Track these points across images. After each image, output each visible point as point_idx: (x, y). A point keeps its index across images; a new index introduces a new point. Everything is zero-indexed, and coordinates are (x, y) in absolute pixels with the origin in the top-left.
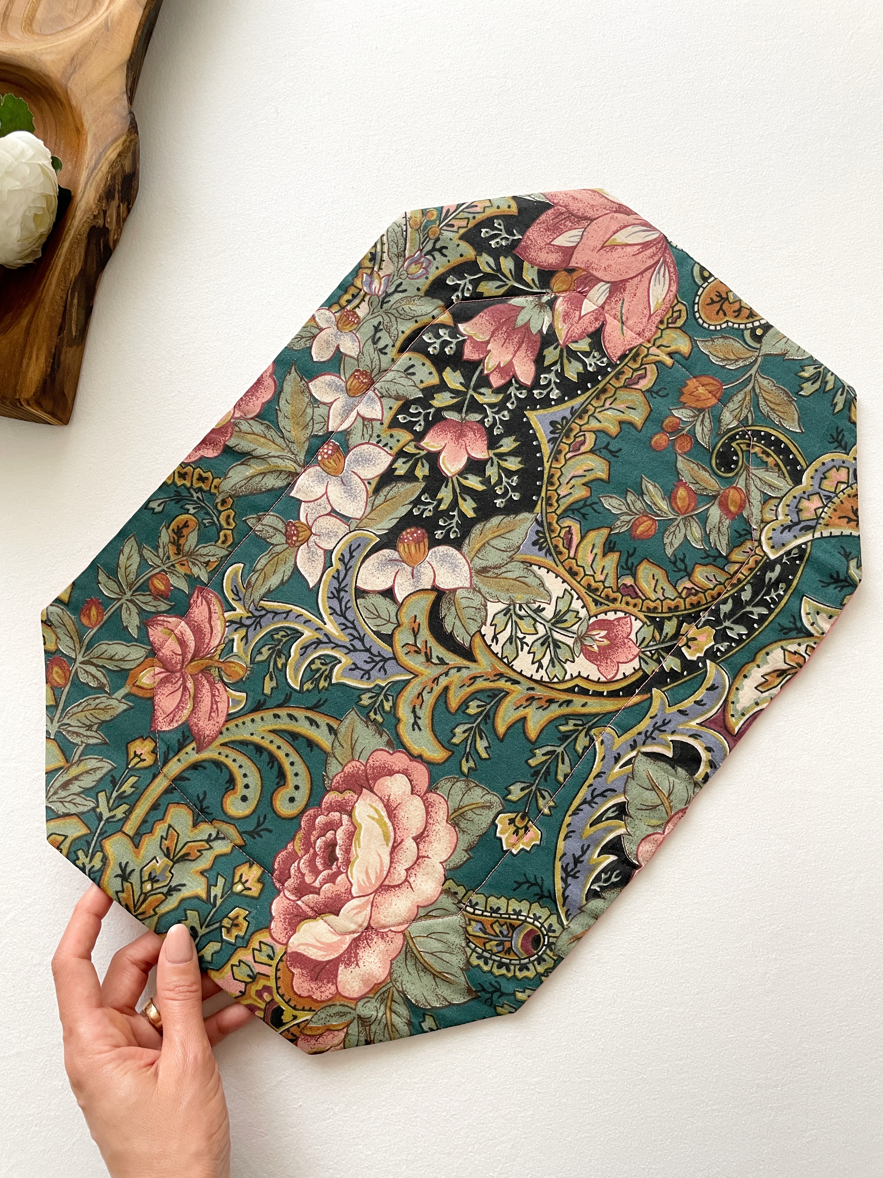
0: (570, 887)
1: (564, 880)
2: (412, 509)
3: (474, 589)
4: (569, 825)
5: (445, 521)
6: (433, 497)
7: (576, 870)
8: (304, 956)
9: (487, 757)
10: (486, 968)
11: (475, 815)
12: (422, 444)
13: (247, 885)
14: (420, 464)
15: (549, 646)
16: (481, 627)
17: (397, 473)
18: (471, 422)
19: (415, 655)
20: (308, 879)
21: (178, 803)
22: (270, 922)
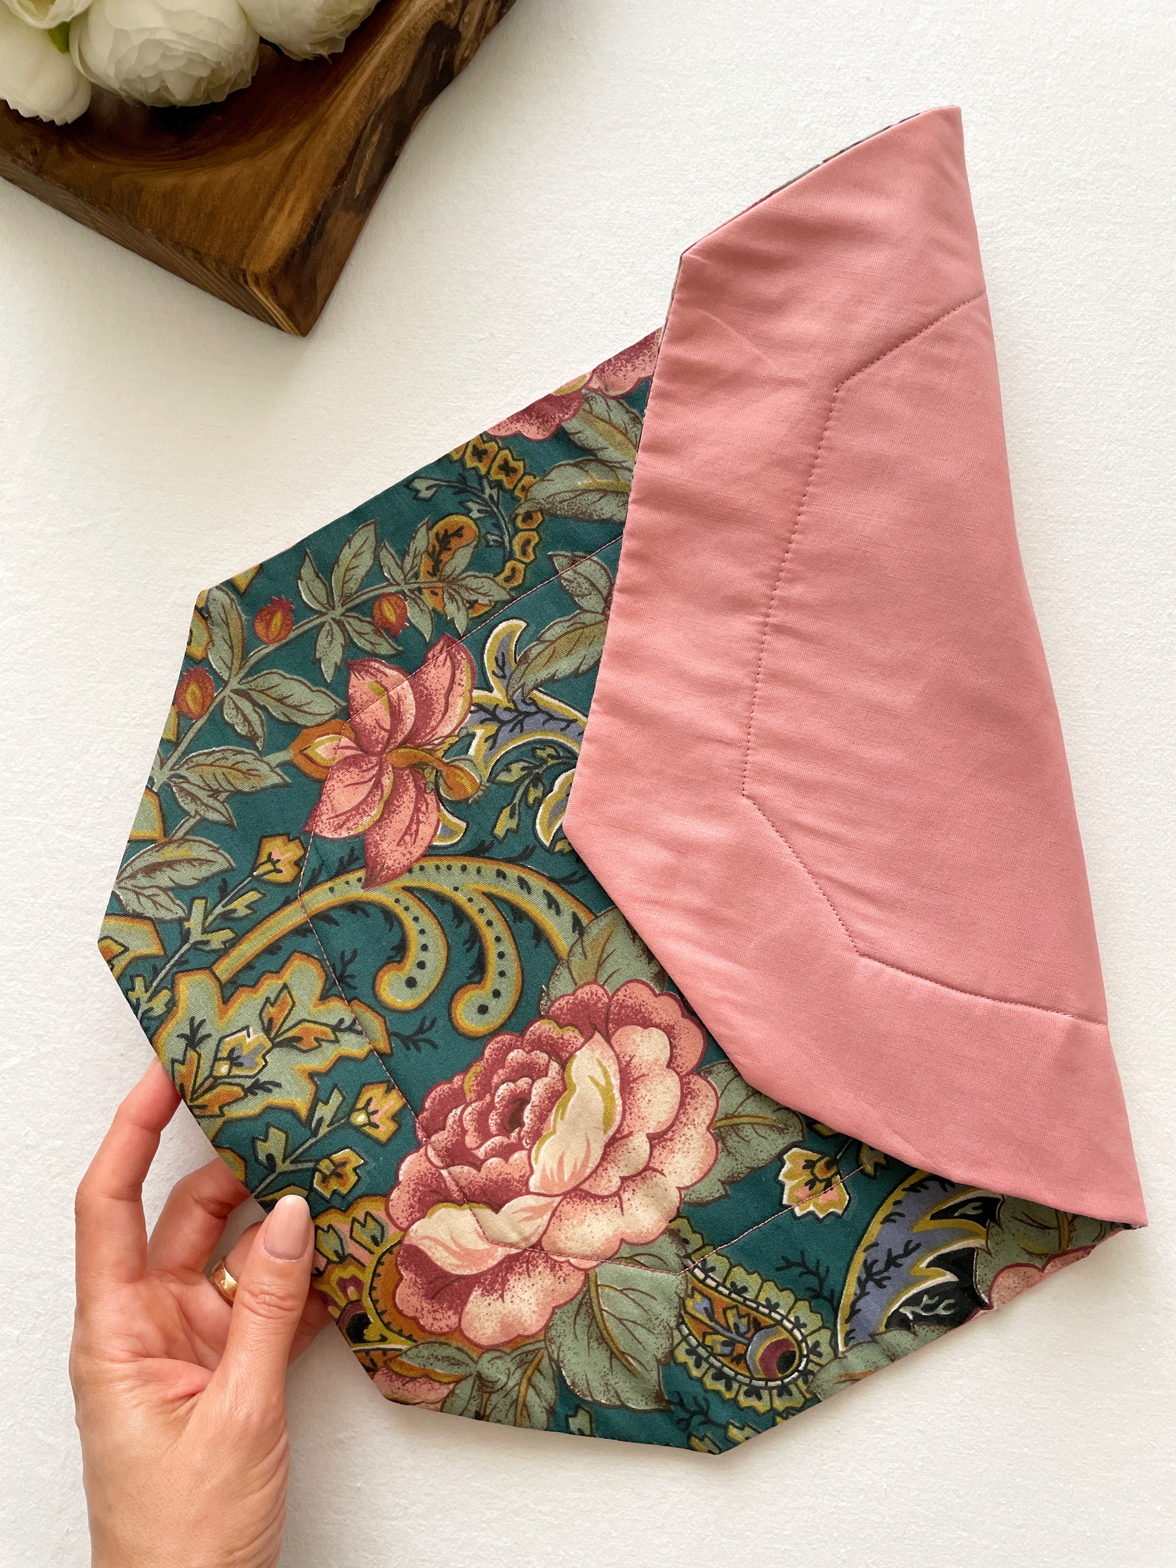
0: (867, 1298)
1: (861, 1283)
4: (898, 1202)
7: (886, 1274)
8: (426, 1256)
10: (695, 1373)
11: (755, 1135)
13: (375, 1119)
20: (470, 1140)
21: (309, 955)
22: (392, 1188)
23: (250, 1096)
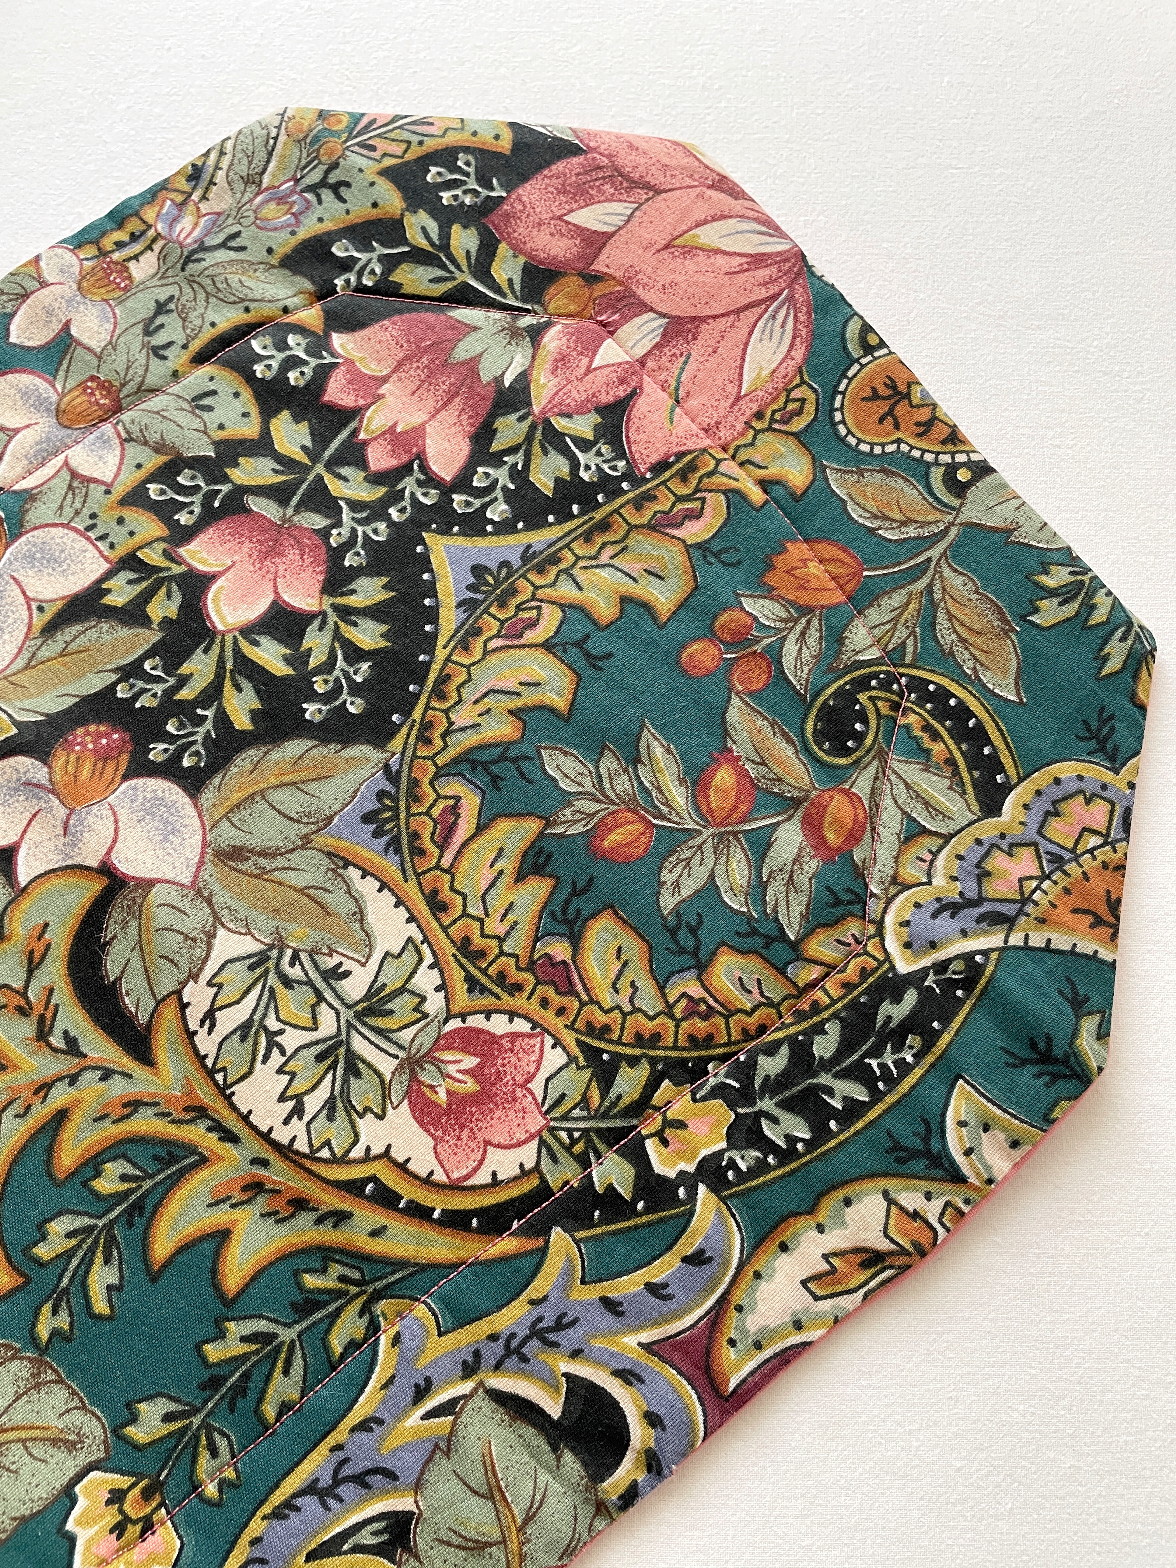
2: (114, 685)
3: (199, 892)
4: (256, 1541)
5: (182, 726)
6: (171, 667)
9: (107, 1311)
11: (28, 1459)
12: (182, 551)
14: (164, 590)
15: (333, 1066)
16: (184, 984)
17: (109, 600)
18: (300, 528)
19: (17, 1016)
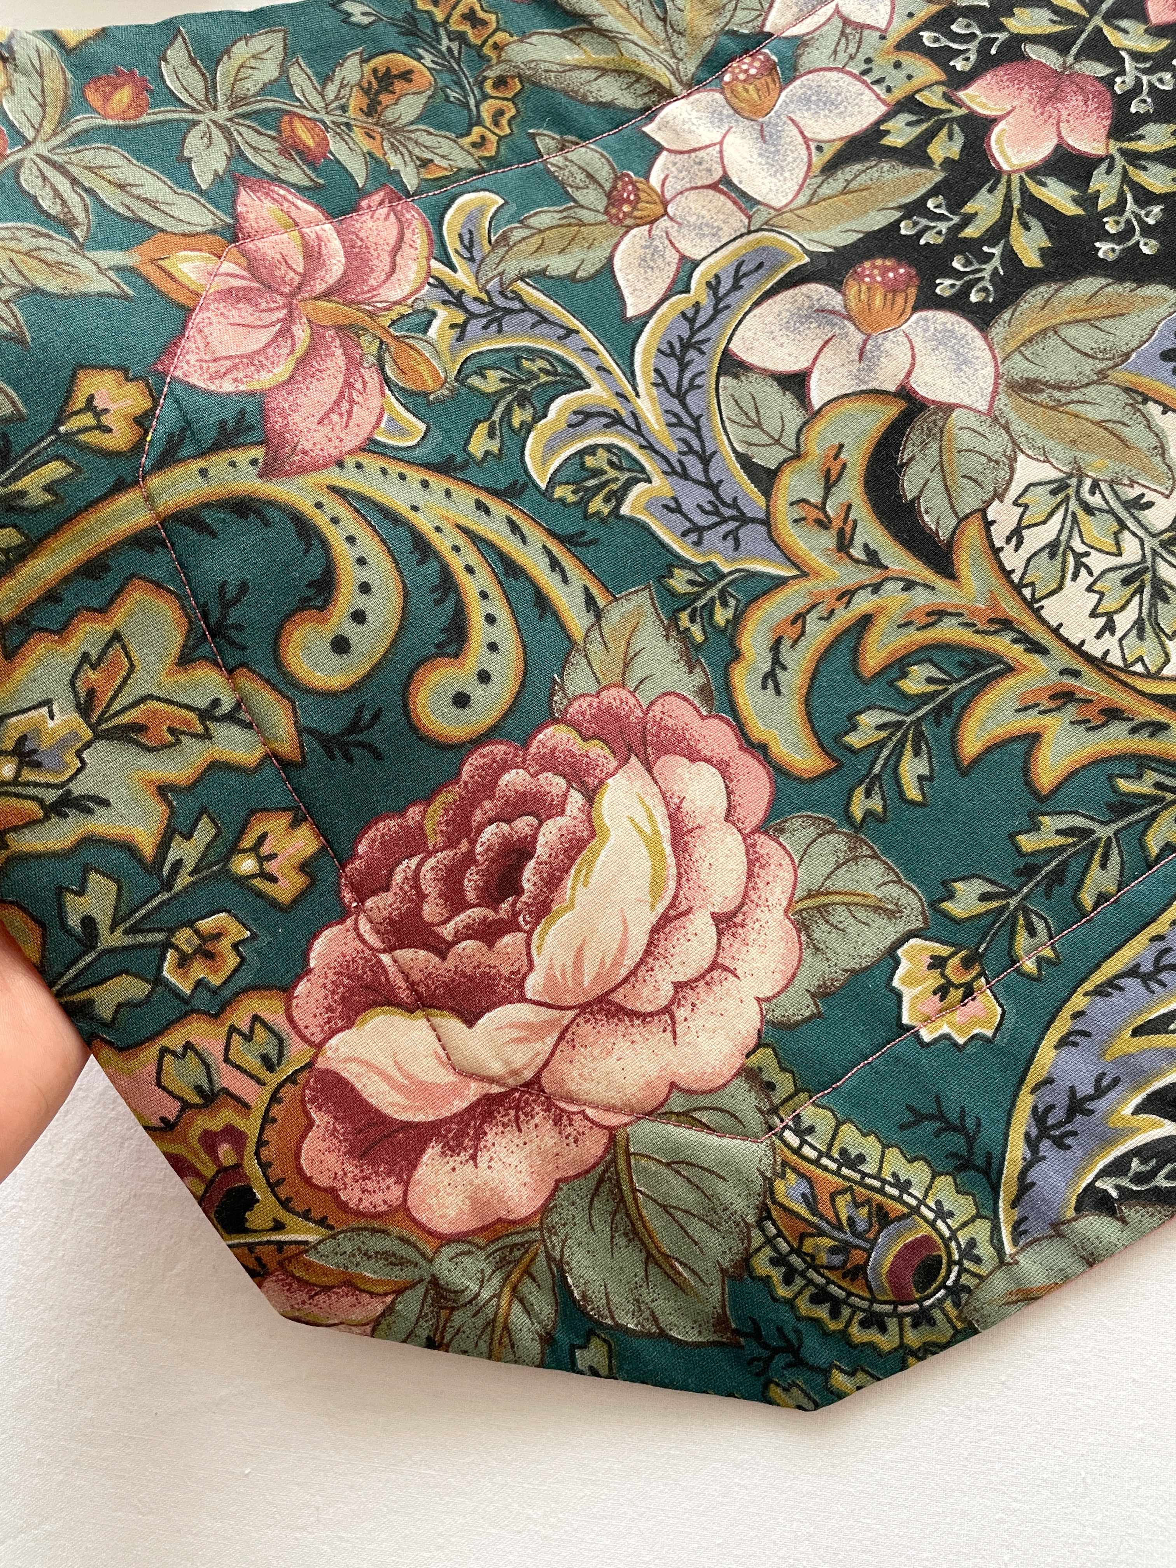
0: (1043, 1165)
1: (1032, 1143)
2: (898, 221)
3: (996, 420)
4: (1078, 1015)
5: (968, 263)
6: (955, 206)
7: (1069, 1127)
8: (353, 1089)
9: (919, 798)
10: (782, 1292)
11: (852, 921)
12: (962, 94)
13: (271, 867)
14: (945, 131)
15: (1140, 591)
16: (989, 503)
17: (887, 141)
18: (1084, 76)
19: (816, 528)
20: (431, 911)
21: (159, 585)
22: (299, 978)
23: (54, 819)
